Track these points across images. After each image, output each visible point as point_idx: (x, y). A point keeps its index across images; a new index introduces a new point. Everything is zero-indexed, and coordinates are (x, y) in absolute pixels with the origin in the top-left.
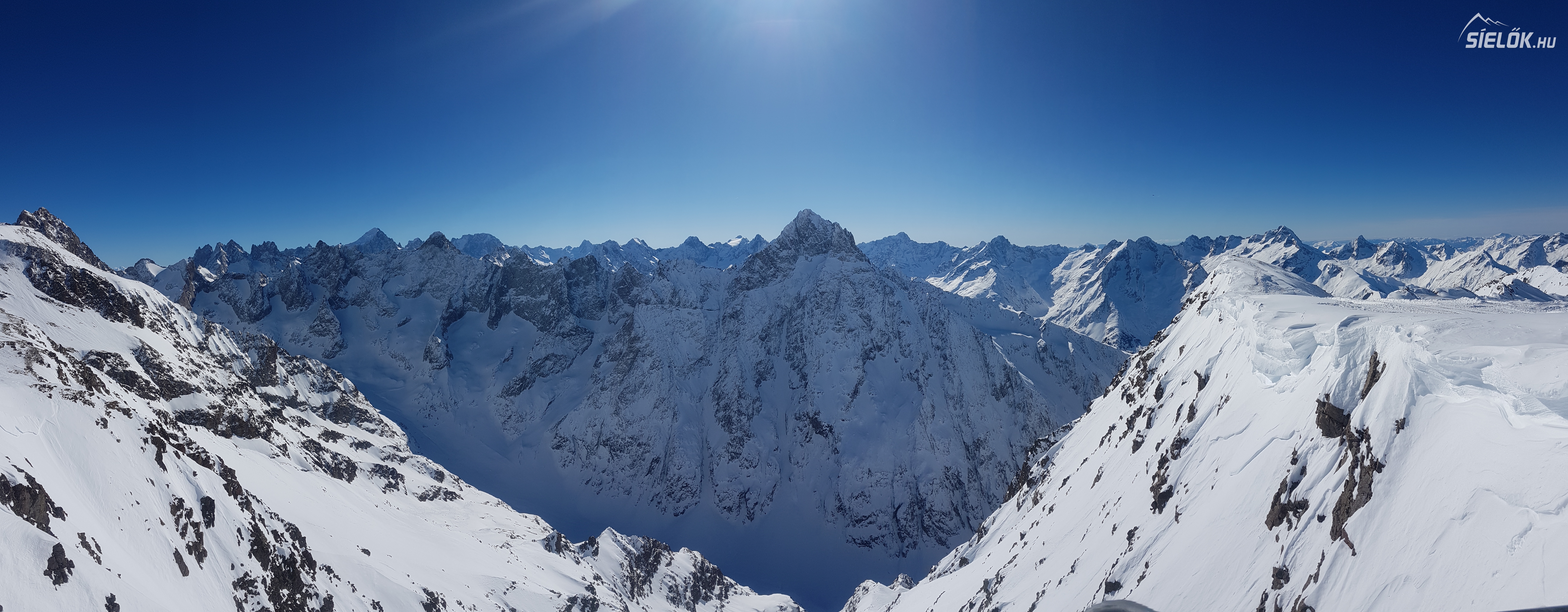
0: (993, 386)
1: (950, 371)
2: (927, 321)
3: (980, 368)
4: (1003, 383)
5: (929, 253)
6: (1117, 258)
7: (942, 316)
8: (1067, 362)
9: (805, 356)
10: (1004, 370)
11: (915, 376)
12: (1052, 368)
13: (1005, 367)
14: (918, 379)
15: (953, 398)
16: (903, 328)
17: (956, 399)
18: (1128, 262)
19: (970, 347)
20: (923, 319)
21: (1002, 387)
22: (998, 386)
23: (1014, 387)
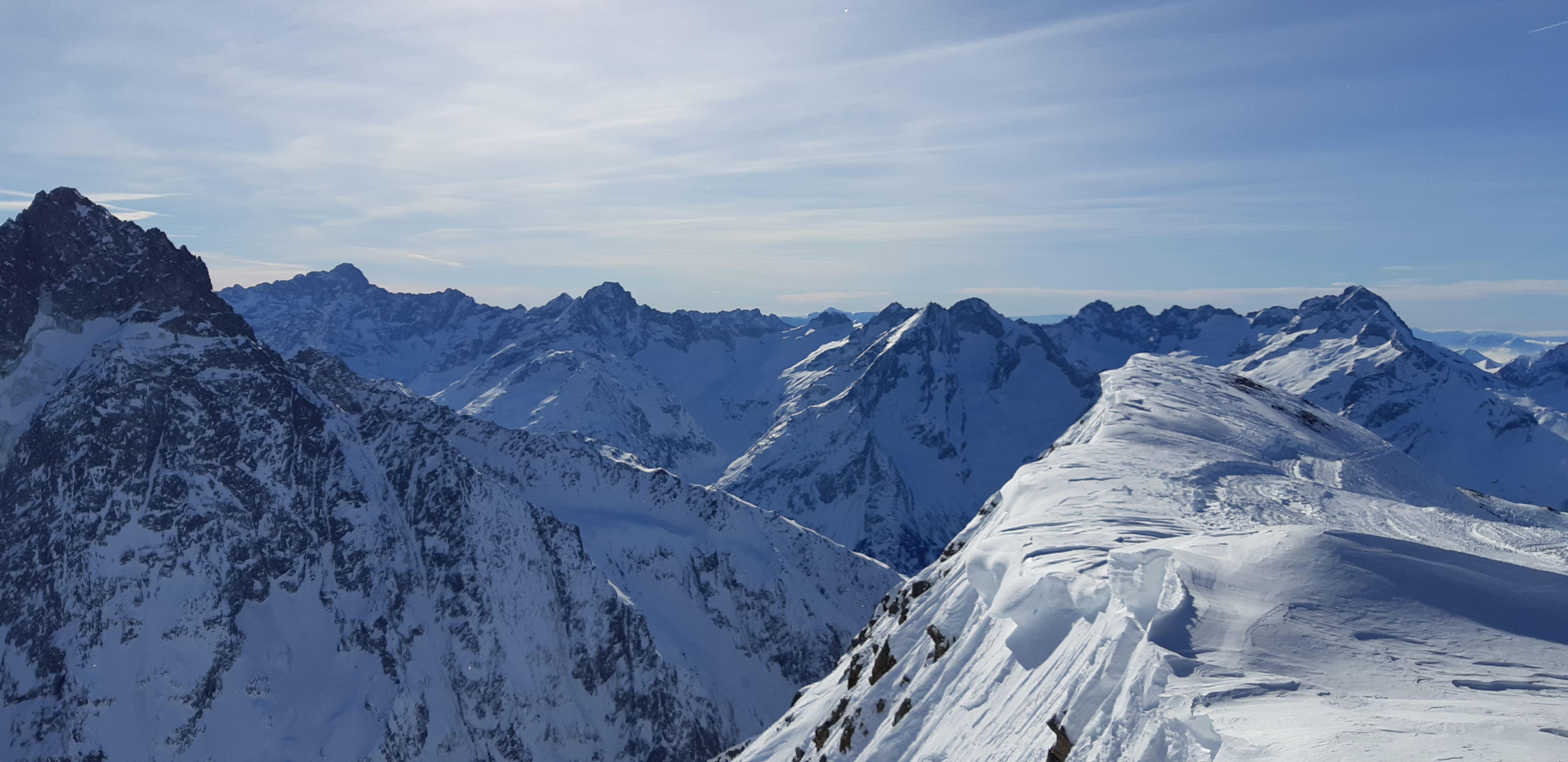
0: (578, 652)
1: (469, 619)
2: (412, 490)
3: (547, 609)
4: (606, 646)
5: (419, 319)
6: (900, 347)
7: (454, 480)
8: (764, 594)
9: (55, 601)
10: (609, 612)
11: (376, 634)
12: (729, 611)
13: (612, 604)
14: (383, 642)
15: (475, 685)
16: (345, 510)
17: (482, 689)
18: (927, 358)
19: (522, 557)
20: (402, 487)
21: (602, 655)
22: (592, 653)
23: (632, 654)
